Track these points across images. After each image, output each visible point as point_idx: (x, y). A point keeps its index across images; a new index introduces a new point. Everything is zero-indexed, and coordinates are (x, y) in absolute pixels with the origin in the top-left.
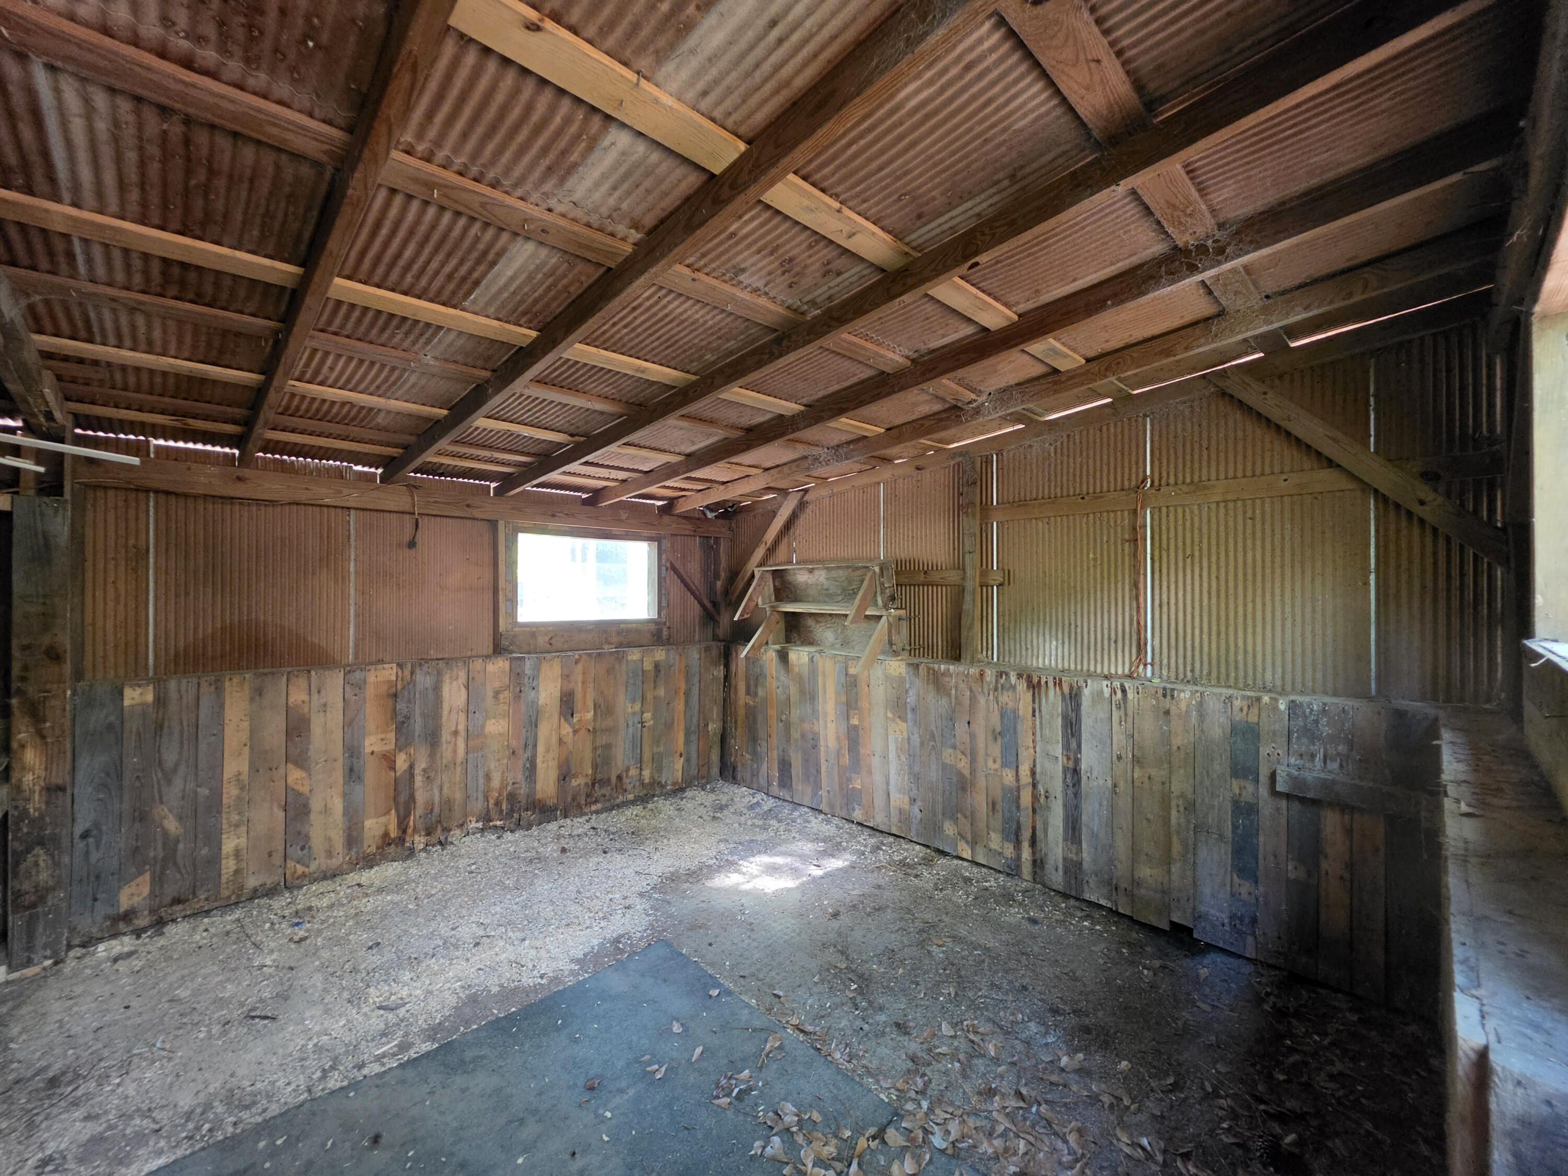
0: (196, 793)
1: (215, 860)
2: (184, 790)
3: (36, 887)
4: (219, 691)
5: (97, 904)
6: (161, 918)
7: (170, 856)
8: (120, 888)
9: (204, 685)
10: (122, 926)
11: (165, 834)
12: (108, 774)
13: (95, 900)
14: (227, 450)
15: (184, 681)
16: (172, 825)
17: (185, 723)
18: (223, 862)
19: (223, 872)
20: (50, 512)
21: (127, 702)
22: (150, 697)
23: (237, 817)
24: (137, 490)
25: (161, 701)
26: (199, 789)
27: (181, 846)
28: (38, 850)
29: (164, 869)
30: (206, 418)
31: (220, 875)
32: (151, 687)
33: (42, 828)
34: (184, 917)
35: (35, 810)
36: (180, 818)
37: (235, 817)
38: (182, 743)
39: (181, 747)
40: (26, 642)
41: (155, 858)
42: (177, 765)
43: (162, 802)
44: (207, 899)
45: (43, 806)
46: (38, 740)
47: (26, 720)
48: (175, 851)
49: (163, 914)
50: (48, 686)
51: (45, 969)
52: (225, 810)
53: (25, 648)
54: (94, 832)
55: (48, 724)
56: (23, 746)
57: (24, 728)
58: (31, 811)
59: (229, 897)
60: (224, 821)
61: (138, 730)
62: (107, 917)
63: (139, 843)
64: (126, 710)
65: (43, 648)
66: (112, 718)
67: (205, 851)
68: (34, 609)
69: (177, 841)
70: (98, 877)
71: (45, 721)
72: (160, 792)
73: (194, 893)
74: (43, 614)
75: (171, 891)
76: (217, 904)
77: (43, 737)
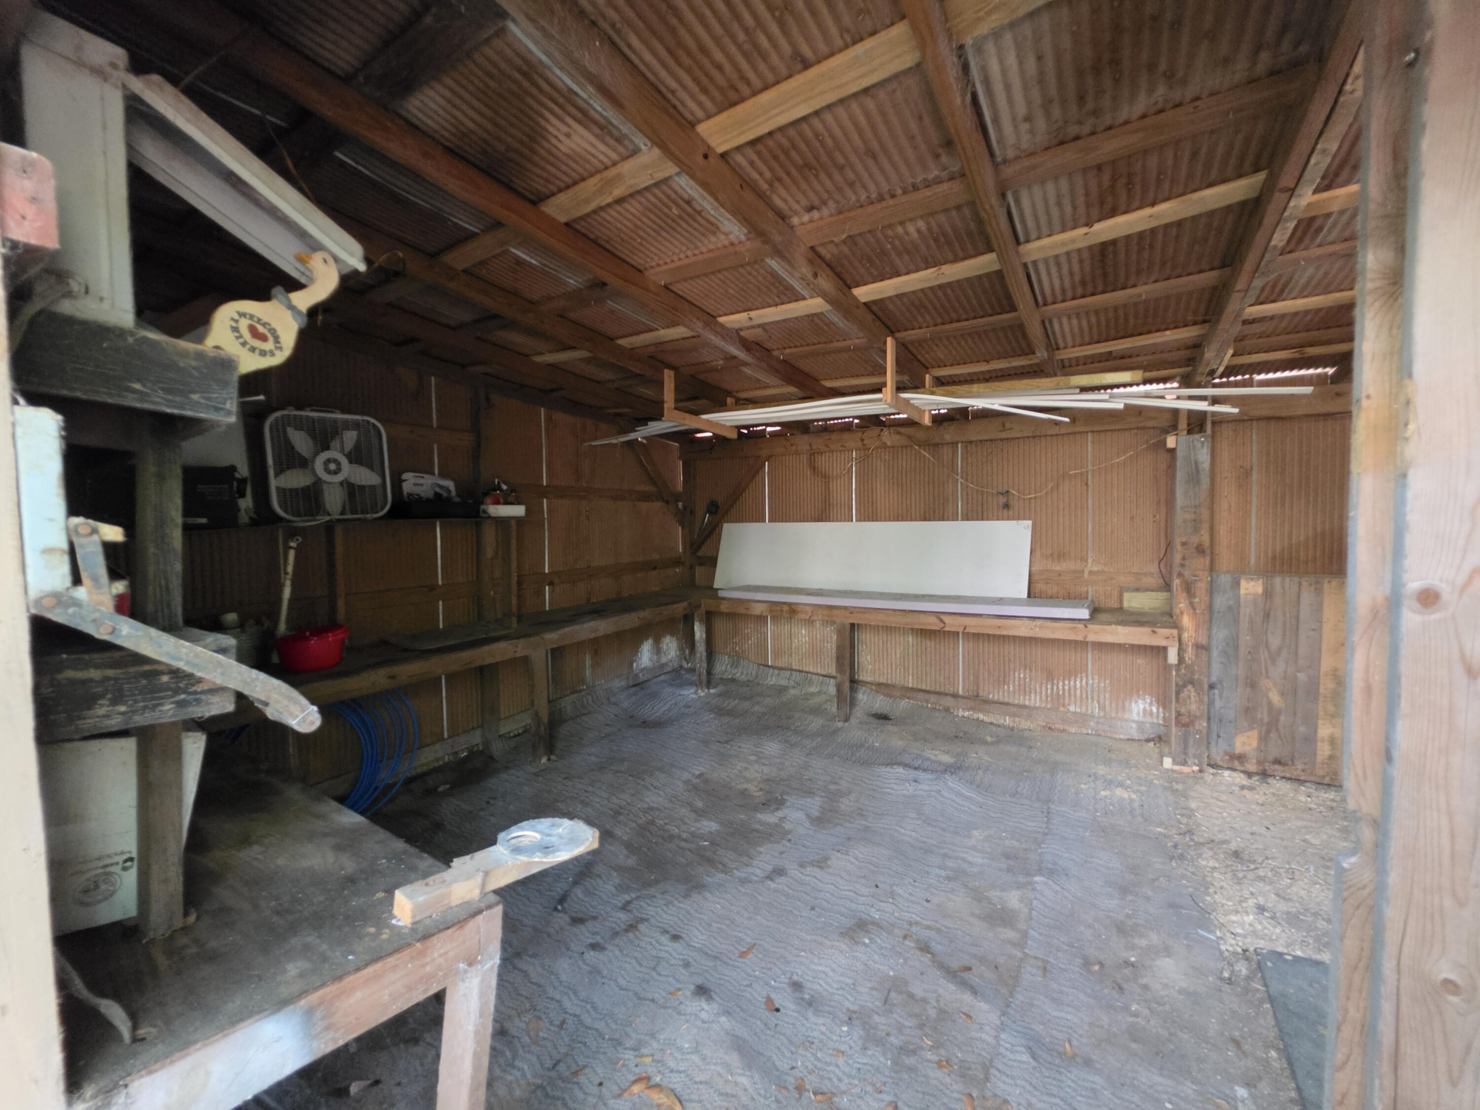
0: (1296, 677)
1: (1311, 739)
2: (1285, 672)
3: (1189, 712)
4: (1319, 591)
5: (1220, 740)
6: (1266, 770)
7: (1273, 724)
8: (1236, 734)
9: (1305, 584)
10: (1236, 764)
11: (1270, 704)
12: (1228, 644)
13: (1219, 736)
14: (1320, 370)
15: (1287, 580)
16: (1275, 698)
17: (1288, 615)
18: (1319, 744)
19: (1319, 752)
20: (1200, 445)
21: (1243, 591)
22: (1259, 590)
23: (1333, 709)
24: (1252, 420)
25: (1268, 594)
26: (1298, 674)
27: (1282, 718)
28: (1190, 687)
29: (1268, 732)
30: (1321, 343)
31: (1315, 755)
32: (1261, 581)
33: (1193, 673)
34: (1283, 778)
35: (1189, 659)
36: (1282, 694)
37: (1331, 708)
38: (1284, 631)
39: (1284, 635)
40: (1184, 540)
41: (1261, 720)
42: (1280, 649)
43: (1267, 677)
44: (1303, 771)
45: (1194, 658)
46: (1191, 611)
47: (1184, 594)
48: (1278, 720)
49: (1267, 768)
50: (1198, 573)
51: (1193, 772)
52: (1321, 699)
53: (1184, 544)
54: (1219, 686)
55: (1197, 600)
56: (1182, 613)
57: (1182, 601)
58: (1187, 659)
59: (1324, 777)
60: (1320, 708)
61: (1250, 615)
62: (1226, 753)
63: (1250, 705)
64: (1242, 596)
65: (1195, 545)
66: (1231, 603)
67: (1302, 729)
68: (1188, 516)
69: (1279, 713)
70: (1220, 721)
71: (1195, 597)
72: (1266, 668)
73: (1292, 760)
74: (1195, 520)
75: (1274, 752)
76: (1312, 778)
77: (1194, 609)
